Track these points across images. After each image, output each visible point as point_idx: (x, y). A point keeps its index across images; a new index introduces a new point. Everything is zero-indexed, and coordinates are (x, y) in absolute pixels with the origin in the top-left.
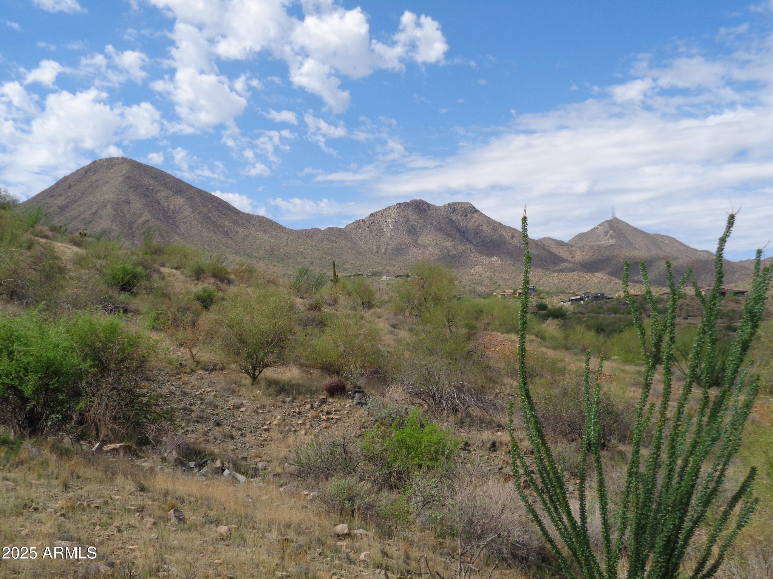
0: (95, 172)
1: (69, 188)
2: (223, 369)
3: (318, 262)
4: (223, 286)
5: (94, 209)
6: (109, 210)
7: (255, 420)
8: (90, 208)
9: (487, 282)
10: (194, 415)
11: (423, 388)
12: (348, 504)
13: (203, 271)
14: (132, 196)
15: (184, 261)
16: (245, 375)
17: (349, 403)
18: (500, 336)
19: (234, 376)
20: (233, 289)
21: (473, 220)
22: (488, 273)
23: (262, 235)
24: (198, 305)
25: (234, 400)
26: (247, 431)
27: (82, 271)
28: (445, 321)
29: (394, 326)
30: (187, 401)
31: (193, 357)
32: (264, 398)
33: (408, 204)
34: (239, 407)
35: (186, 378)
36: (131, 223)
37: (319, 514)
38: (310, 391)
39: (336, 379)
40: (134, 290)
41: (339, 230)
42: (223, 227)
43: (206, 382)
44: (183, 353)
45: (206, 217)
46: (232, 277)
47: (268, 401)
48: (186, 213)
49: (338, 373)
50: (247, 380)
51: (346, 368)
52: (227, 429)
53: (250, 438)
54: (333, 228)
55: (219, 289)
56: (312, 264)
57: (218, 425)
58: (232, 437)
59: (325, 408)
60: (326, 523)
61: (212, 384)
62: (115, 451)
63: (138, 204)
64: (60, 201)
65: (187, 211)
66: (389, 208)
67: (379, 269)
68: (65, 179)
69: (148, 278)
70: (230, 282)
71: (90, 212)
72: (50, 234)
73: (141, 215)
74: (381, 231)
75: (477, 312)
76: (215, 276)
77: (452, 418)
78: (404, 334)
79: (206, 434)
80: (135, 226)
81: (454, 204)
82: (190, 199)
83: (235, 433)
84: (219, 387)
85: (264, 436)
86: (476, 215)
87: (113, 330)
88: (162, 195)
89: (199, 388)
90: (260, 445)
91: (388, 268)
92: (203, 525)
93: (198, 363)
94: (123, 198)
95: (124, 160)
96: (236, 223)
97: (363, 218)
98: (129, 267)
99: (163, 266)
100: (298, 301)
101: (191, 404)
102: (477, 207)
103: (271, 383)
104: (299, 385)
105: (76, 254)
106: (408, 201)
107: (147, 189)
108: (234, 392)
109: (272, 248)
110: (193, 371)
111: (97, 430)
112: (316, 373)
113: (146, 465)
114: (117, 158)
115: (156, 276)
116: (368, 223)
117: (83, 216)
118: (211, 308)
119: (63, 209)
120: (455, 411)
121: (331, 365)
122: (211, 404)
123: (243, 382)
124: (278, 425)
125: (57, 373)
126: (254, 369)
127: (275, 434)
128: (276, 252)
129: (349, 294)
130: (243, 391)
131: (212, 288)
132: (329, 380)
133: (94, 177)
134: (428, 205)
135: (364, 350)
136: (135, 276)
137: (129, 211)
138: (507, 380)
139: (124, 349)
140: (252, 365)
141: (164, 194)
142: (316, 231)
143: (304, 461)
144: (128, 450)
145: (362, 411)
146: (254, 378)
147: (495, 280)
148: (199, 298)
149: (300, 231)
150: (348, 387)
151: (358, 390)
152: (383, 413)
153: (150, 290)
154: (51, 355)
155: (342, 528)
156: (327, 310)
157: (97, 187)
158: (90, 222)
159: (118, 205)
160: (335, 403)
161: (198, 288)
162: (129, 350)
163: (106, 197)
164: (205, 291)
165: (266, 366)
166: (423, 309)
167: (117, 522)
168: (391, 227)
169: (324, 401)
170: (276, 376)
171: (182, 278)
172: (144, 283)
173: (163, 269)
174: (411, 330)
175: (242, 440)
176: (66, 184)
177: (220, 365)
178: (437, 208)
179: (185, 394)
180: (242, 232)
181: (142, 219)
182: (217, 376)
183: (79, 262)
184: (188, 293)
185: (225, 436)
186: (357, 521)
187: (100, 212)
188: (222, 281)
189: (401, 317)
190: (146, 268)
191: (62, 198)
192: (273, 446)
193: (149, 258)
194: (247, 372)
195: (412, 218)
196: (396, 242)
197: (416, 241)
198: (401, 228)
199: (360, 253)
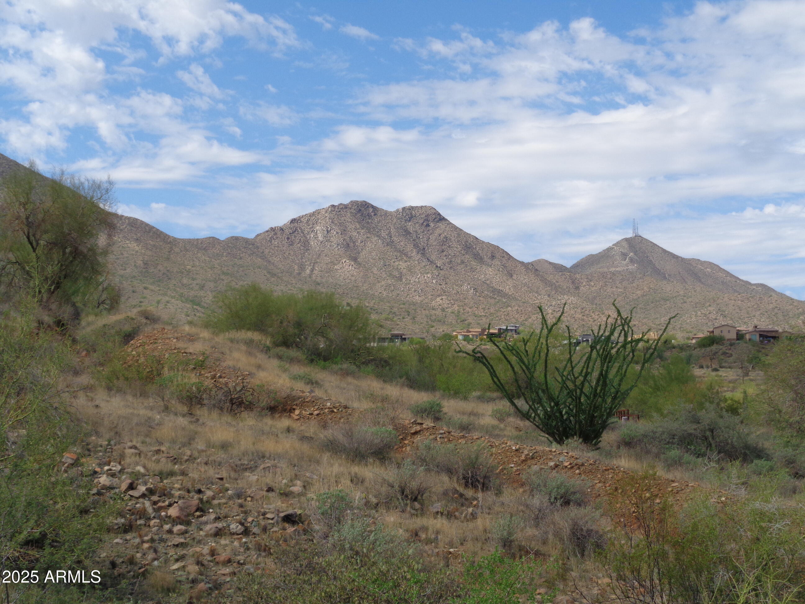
3: (212, 285)
21: (438, 231)
22: (456, 307)
23: (133, 245)
33: (346, 206)
41: (246, 240)
54: (236, 238)
56: (202, 287)
66: (318, 212)
74: (306, 243)
86: (441, 225)
97: (280, 224)
106: (346, 202)
109: (146, 264)
116: (287, 232)
128: (151, 269)
134: (375, 208)
142: (213, 241)
147: (463, 317)
149: (190, 241)
168: (320, 238)
178: (386, 214)
195: (351, 226)
196: (327, 260)
197: (355, 259)
198: (334, 240)
199: (274, 275)
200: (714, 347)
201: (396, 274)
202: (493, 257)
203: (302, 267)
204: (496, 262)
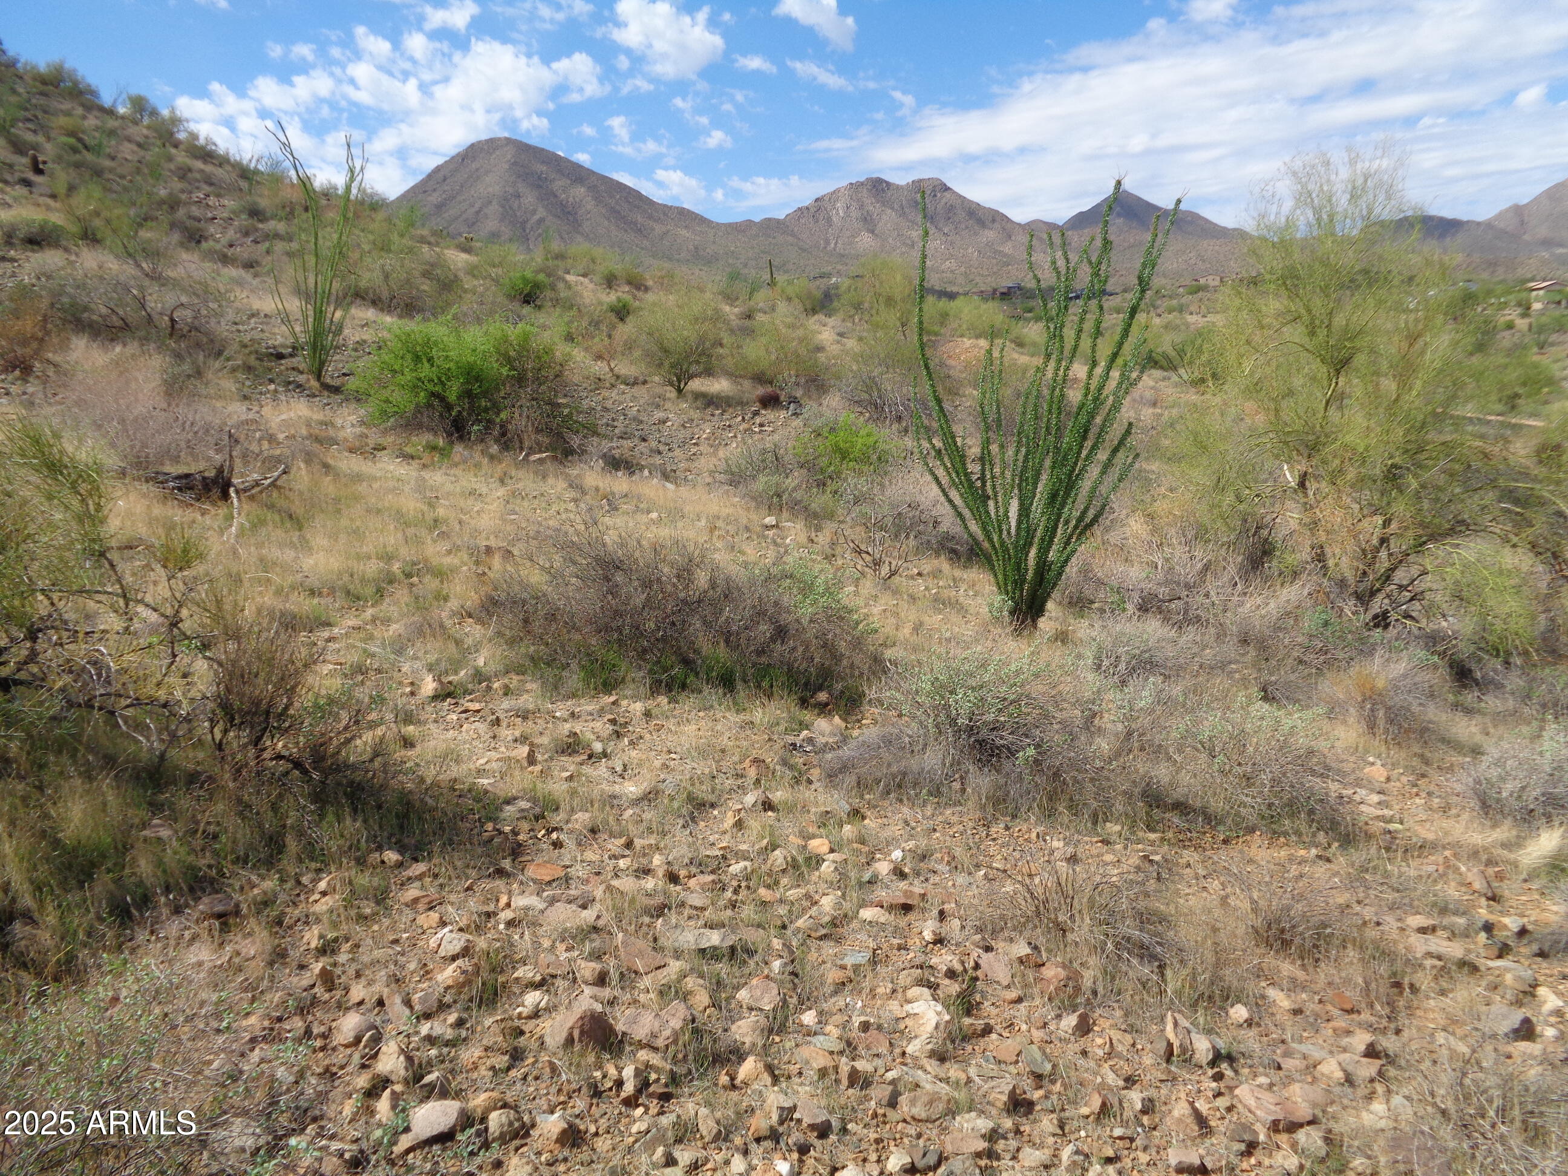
0: (474, 158)
1: (445, 179)
2: (645, 382)
3: (753, 263)
4: (640, 294)
5: (477, 206)
6: (494, 208)
7: (682, 434)
8: (472, 205)
9: (961, 280)
10: (617, 431)
11: (865, 396)
12: (775, 499)
13: (615, 277)
14: (522, 188)
15: (591, 266)
16: (669, 388)
17: (783, 414)
18: (968, 342)
19: (658, 390)
20: (650, 297)
21: (944, 201)
22: (963, 269)
23: (684, 232)
24: (612, 316)
25: (659, 415)
26: (675, 446)
27: (476, 283)
28: (898, 324)
29: (841, 335)
30: (608, 416)
31: (612, 370)
32: (692, 412)
33: (862, 184)
34: (664, 422)
35: (606, 393)
36: (525, 222)
37: (748, 509)
38: (742, 403)
39: (769, 389)
40: (538, 303)
41: (778, 221)
42: (635, 224)
43: (628, 396)
44: (600, 368)
45: (613, 210)
46: (650, 283)
47: (696, 415)
48: (589, 207)
49: (771, 383)
50: (671, 393)
51: (780, 377)
52: (654, 444)
53: (677, 452)
54: (769, 219)
55: (635, 297)
56: (746, 265)
57: (644, 440)
58: (660, 453)
59: (758, 420)
60: (754, 516)
61: (634, 398)
62: (541, 461)
63: (529, 198)
64: (435, 198)
65: (589, 204)
66: (838, 190)
67: (828, 269)
68: (438, 169)
69: (553, 288)
70: (647, 289)
71: (473, 210)
72: (432, 240)
73: (534, 212)
74: (829, 220)
75: (941, 315)
76: (629, 283)
77: (895, 426)
78: (851, 343)
79: (632, 449)
80: (529, 226)
81: (920, 181)
82: (592, 188)
83: (661, 448)
84: (642, 402)
85: (693, 450)
86: (947, 195)
87: (526, 337)
88: (559, 184)
89: (621, 403)
90: (690, 459)
91: (839, 267)
92: (635, 512)
93: (618, 377)
94: (511, 190)
95: (508, 141)
96: (650, 217)
97: (806, 204)
98: (529, 275)
99: (568, 273)
100: (727, 308)
101: (613, 420)
102: (949, 185)
103: (698, 396)
104: (728, 397)
105: (467, 262)
106: (862, 179)
107: (539, 178)
108: (658, 406)
109: (696, 248)
110: (613, 386)
111: (521, 442)
112: (747, 384)
113: (575, 472)
114: (499, 139)
115: (561, 285)
116: (812, 210)
117: (464, 216)
118: (628, 320)
119: (440, 207)
120: (899, 419)
121: (763, 373)
122: (635, 419)
123: (668, 395)
124: (707, 439)
125: (478, 379)
126: (679, 381)
127: (704, 448)
128: (701, 253)
129: (789, 299)
130: (668, 405)
131: (627, 298)
132: (761, 391)
133: (474, 166)
134: (888, 184)
135: (798, 356)
136: (537, 286)
137: (519, 207)
138: (969, 391)
139: (539, 358)
140: (676, 375)
141: (560, 183)
142: (749, 223)
143: (734, 469)
144: (554, 458)
145: (797, 422)
146: (680, 391)
147: (971, 277)
148: (613, 309)
149: (730, 225)
150: (782, 398)
151: (794, 400)
152: (819, 423)
153: (556, 302)
154: (472, 359)
155: (770, 520)
156: (760, 317)
157: (478, 178)
158: (474, 224)
159: (506, 199)
160: (769, 415)
161: (611, 298)
162: (546, 358)
163: (490, 189)
164: (619, 300)
165: (691, 377)
166: (874, 312)
167: (555, 508)
168: (841, 214)
169: (756, 413)
170: (703, 389)
171: (591, 286)
172: (548, 294)
173: (568, 277)
174: (860, 339)
175: (670, 454)
176: (441, 175)
177: (641, 378)
178: (898, 187)
179: (606, 409)
180: (659, 229)
181: (536, 217)
182: (640, 391)
183: (472, 271)
184: (600, 303)
185: (651, 451)
186: (785, 514)
187: (486, 210)
188: (638, 288)
189: (849, 325)
190: (549, 275)
191: (436, 195)
192: (703, 460)
193: (550, 263)
194: (672, 385)
195: (867, 201)
196: (848, 233)
197: (873, 232)
198: (854, 215)
199: (804, 250)
200: (1200, 294)
201: (909, 242)
202: (994, 221)
203: (827, 242)
204: (997, 225)
